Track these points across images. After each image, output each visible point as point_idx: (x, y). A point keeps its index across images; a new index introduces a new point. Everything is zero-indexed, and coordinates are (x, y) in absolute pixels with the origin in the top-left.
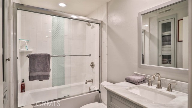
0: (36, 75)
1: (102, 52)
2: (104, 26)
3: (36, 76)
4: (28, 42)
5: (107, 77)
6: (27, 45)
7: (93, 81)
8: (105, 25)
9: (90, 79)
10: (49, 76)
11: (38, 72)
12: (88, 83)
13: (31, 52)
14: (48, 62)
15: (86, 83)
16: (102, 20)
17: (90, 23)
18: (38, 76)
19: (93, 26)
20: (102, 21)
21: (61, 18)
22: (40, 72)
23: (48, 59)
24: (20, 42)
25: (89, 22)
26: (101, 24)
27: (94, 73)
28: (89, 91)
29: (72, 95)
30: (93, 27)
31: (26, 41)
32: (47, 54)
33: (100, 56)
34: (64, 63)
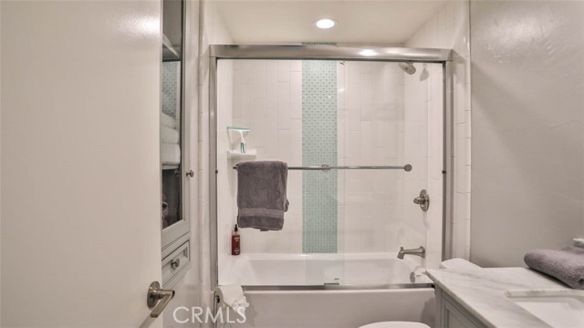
0: (252, 215)
1: (452, 157)
2: (460, 67)
3: (251, 217)
4: (245, 134)
5: (468, 244)
6: (243, 141)
7: (424, 252)
8: (462, 61)
9: (415, 246)
10: (283, 220)
11: (257, 207)
12: (406, 256)
13: (254, 157)
14: (280, 184)
15: (401, 256)
16: (451, 48)
17: (415, 64)
18: (255, 217)
19: (424, 70)
20: (452, 52)
21: (331, 61)
22: (260, 209)
23: (280, 177)
24: (231, 133)
25: (410, 61)
26: (447, 62)
27: (427, 225)
28: (409, 282)
29: (347, 284)
30: (425, 75)
31: (241, 131)
32: (278, 162)
33: (444, 172)
34: (336, 188)
